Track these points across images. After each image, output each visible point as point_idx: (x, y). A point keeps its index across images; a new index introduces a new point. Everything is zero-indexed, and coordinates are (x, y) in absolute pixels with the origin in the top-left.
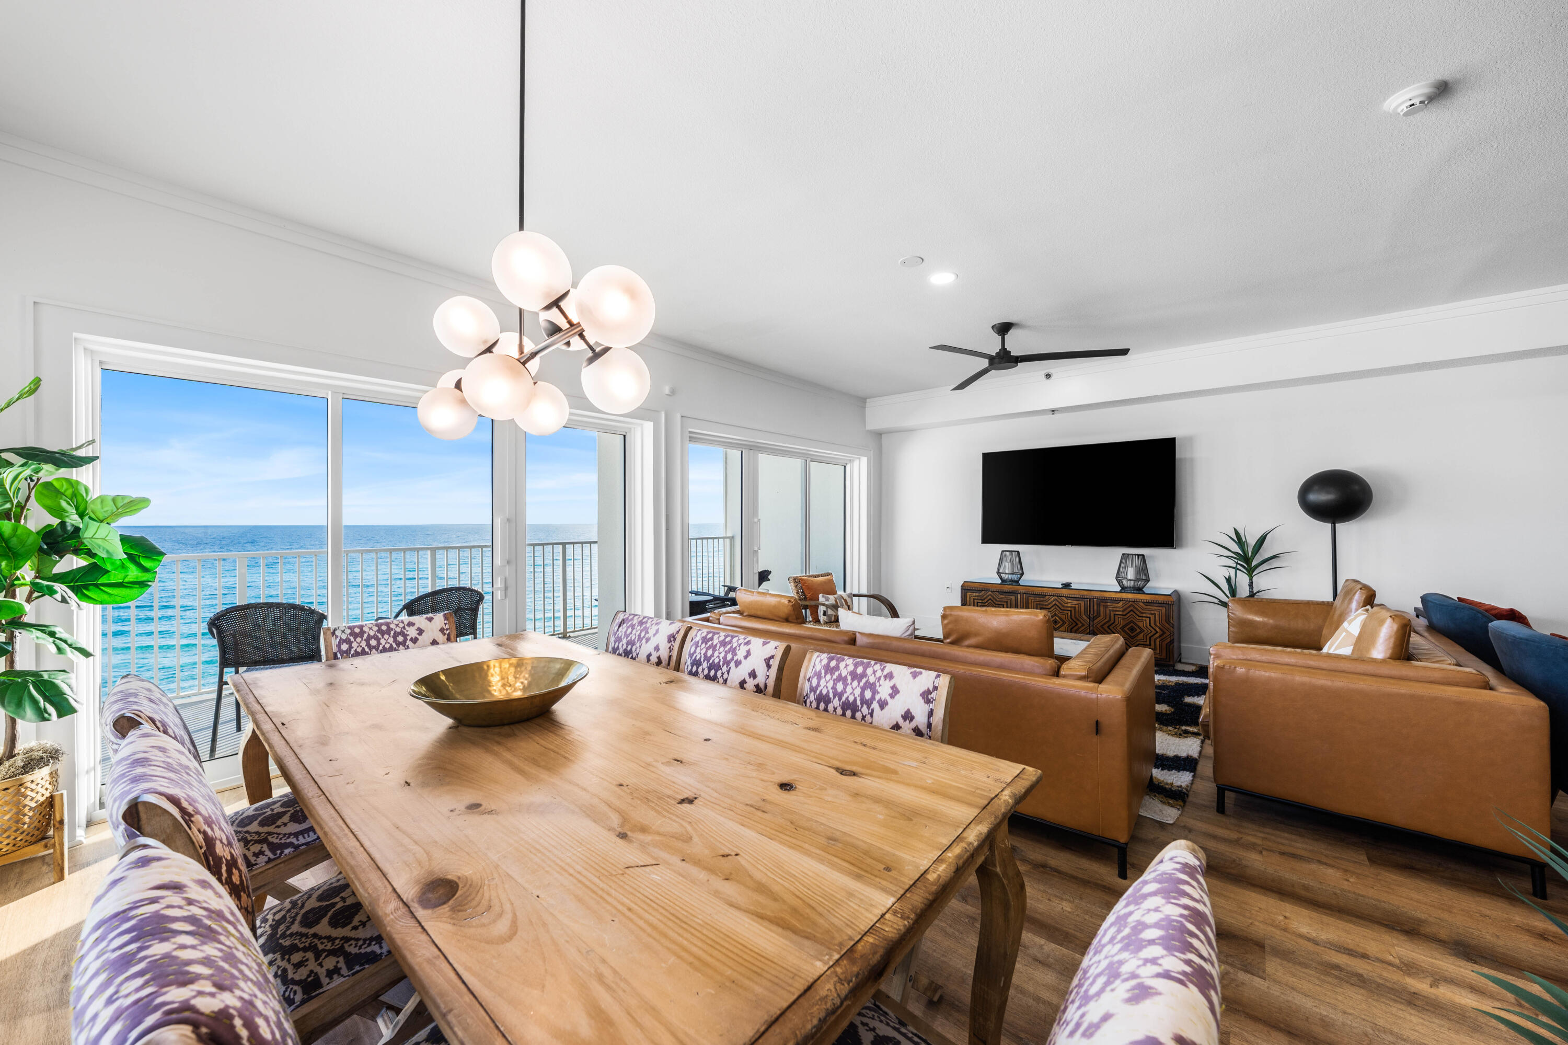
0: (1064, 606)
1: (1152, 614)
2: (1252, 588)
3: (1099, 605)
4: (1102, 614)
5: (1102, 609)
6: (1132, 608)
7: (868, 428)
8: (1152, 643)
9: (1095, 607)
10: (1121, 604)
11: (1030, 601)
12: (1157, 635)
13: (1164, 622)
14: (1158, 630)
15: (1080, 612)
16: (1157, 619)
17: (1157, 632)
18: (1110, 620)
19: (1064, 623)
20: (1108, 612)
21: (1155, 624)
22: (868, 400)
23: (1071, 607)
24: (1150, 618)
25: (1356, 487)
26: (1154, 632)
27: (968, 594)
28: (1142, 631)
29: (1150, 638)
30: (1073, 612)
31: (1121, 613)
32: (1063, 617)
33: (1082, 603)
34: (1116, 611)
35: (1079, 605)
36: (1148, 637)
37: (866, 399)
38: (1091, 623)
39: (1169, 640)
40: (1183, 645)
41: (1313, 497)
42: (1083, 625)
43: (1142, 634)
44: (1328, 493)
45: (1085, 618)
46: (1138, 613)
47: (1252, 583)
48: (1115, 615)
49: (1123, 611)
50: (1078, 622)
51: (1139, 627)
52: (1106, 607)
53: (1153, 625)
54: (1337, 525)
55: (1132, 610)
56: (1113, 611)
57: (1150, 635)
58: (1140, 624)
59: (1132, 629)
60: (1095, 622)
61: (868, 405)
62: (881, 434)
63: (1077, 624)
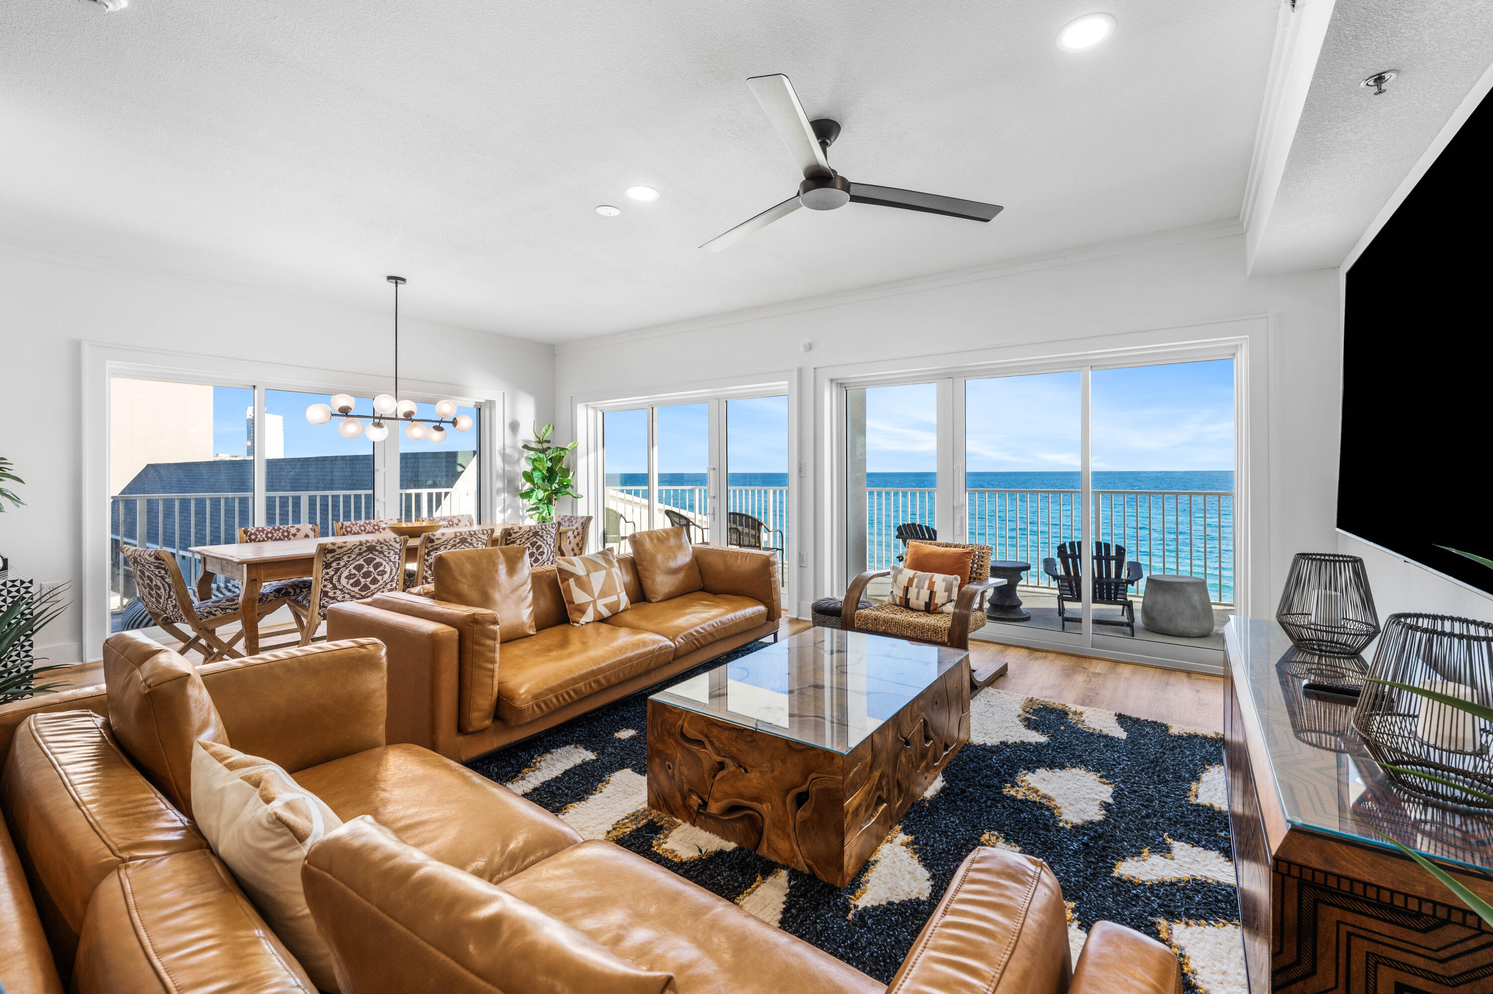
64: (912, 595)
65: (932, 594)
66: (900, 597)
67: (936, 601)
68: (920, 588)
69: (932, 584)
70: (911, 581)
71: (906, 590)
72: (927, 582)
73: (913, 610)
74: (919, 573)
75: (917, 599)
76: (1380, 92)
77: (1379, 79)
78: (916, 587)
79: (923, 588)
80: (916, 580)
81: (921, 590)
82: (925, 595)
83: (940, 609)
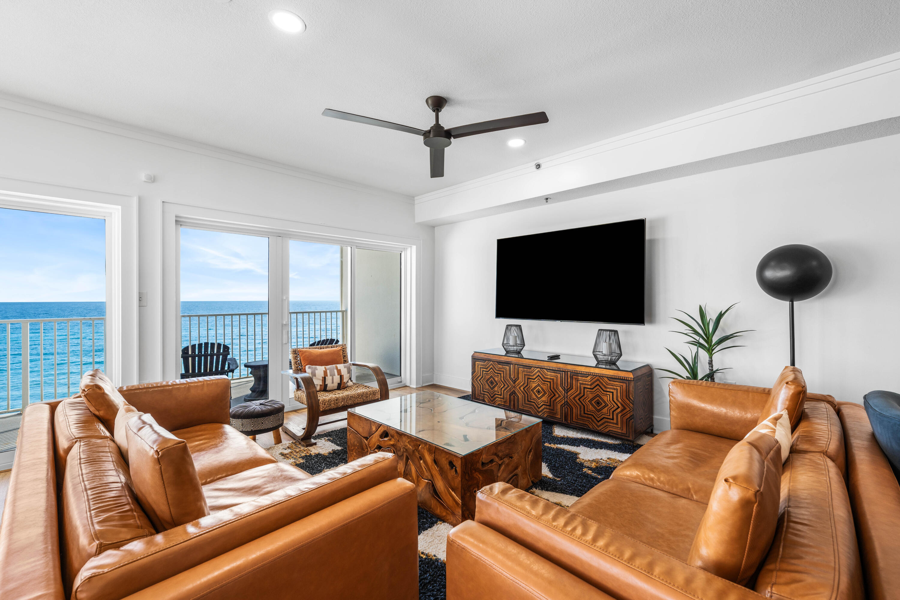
0: (544, 377)
1: (614, 389)
2: (712, 367)
3: (572, 378)
4: (574, 387)
5: (574, 382)
6: (598, 382)
7: (416, 222)
8: (615, 417)
9: (569, 380)
10: (589, 378)
11: (520, 371)
12: (619, 410)
13: (624, 398)
14: (619, 405)
15: (557, 384)
16: (619, 395)
17: (619, 407)
18: (580, 393)
19: (545, 393)
20: (579, 384)
21: (617, 400)
22: (416, 198)
23: (550, 379)
24: (613, 393)
25: (814, 263)
26: (616, 407)
27: (477, 363)
28: (606, 405)
29: (613, 412)
30: (552, 383)
31: (589, 387)
32: (544, 387)
33: (559, 375)
34: (585, 384)
35: (557, 377)
36: (611, 412)
37: (414, 197)
38: (566, 394)
39: (629, 415)
40: (655, 417)
41: (770, 274)
42: (560, 396)
43: (606, 408)
44: (782, 269)
45: (561, 390)
46: (603, 388)
47: (712, 361)
48: (584, 388)
49: (591, 385)
50: (555, 393)
51: (604, 402)
52: (577, 380)
53: (615, 400)
54: (795, 303)
55: (598, 385)
56: (583, 384)
57: (613, 410)
58: (605, 398)
59: (598, 403)
60: (569, 393)
61: (416, 202)
62: (433, 227)
63: (555, 395)
64: (329, 381)
65: (341, 377)
66: (321, 385)
67: (344, 381)
68: (332, 375)
69: (339, 371)
70: (325, 372)
71: (324, 379)
72: (336, 371)
73: (330, 391)
74: (327, 367)
75: (333, 383)
76: (547, 202)
77: (547, 199)
78: (330, 376)
79: (335, 375)
80: (328, 371)
81: (334, 377)
82: (337, 379)
83: (346, 385)
